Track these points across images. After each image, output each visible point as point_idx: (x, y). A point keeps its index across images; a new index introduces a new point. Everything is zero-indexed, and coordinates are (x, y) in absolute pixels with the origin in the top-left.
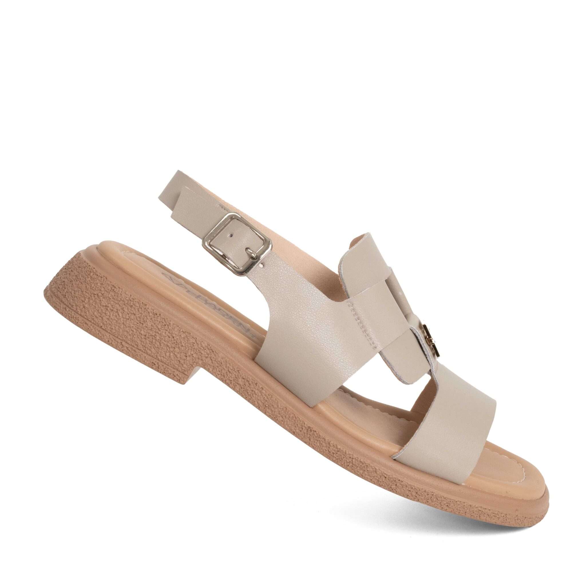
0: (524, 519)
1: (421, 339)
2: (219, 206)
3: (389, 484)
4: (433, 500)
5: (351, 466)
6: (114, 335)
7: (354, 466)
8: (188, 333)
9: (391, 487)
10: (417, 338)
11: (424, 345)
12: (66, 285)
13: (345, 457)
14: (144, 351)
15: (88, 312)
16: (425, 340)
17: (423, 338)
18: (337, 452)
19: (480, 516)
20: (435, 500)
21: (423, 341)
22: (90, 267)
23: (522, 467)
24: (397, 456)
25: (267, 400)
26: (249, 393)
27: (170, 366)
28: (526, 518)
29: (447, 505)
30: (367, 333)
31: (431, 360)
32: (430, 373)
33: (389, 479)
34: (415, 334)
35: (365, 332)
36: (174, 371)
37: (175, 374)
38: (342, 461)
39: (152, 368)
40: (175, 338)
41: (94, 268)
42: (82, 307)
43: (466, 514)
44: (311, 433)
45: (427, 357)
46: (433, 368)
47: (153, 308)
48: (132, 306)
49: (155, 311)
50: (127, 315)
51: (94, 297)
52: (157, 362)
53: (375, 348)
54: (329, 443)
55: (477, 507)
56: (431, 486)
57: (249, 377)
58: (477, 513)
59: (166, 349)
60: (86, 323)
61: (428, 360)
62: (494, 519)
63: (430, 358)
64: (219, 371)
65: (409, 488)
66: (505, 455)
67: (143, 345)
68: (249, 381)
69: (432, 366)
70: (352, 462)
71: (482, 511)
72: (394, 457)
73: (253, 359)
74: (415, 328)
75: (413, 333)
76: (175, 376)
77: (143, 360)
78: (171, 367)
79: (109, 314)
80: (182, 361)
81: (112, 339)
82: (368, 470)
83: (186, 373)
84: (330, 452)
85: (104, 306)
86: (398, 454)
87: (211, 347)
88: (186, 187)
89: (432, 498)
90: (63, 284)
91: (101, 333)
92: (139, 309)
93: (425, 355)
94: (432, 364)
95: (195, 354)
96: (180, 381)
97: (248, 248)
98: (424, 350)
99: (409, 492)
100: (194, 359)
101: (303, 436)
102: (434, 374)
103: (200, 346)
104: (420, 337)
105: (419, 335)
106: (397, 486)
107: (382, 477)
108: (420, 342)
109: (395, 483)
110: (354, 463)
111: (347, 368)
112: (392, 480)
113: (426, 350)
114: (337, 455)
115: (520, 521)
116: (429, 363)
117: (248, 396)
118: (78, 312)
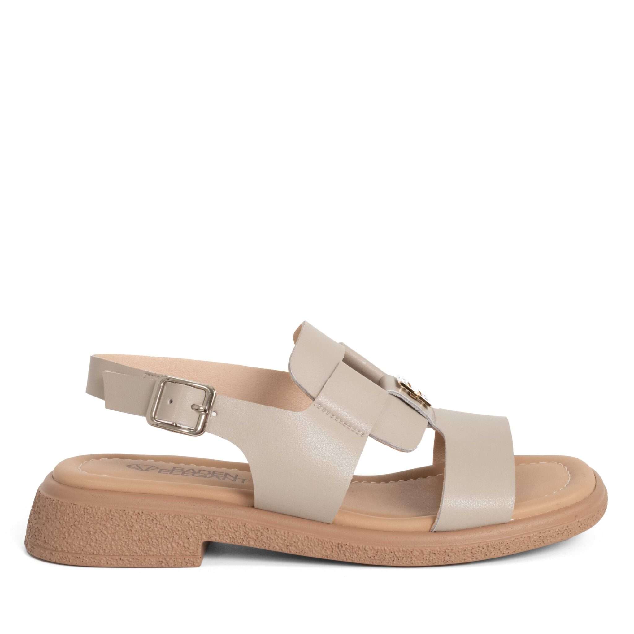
0: (588, 521)
1: (405, 398)
2: (145, 375)
3: (442, 558)
4: (491, 551)
5: (397, 560)
6: (109, 555)
7: (399, 559)
8: (178, 515)
9: (445, 560)
10: (400, 399)
11: (411, 403)
12: (40, 530)
13: (386, 554)
14: (146, 555)
15: (74, 546)
16: (409, 397)
17: (406, 396)
18: (376, 554)
19: (544, 542)
20: (492, 550)
21: (407, 398)
22: (55, 501)
23: (564, 466)
24: (436, 528)
25: (286, 538)
26: (265, 542)
27: (177, 555)
28: (588, 518)
29: (506, 548)
30: (348, 424)
31: (425, 412)
32: (430, 425)
33: (439, 554)
34: (397, 397)
35: (345, 425)
36: (183, 559)
37: (186, 561)
38: (385, 560)
39: (162, 567)
40: (168, 527)
41: (59, 500)
42: (66, 544)
43: (529, 547)
44: (343, 549)
45: (419, 411)
46: (430, 420)
47: (133, 510)
48: (112, 518)
49: (136, 512)
50: (111, 529)
51: (72, 528)
52: (163, 558)
53: (363, 434)
54: (365, 549)
55: (536, 535)
56: (481, 538)
57: (257, 526)
58: (539, 540)
59: (165, 542)
60: (78, 558)
61: (421, 415)
62: (558, 537)
63: (423, 412)
64: (227, 536)
65: (462, 552)
66: (542, 462)
67: (142, 550)
68: (259, 531)
69: (429, 418)
70: (396, 556)
71: (543, 536)
72: (433, 529)
73: (253, 507)
74: (394, 391)
75: (394, 396)
76: (187, 563)
77: (150, 563)
78: (179, 556)
79: (94, 537)
80: (186, 545)
81: (110, 559)
82: (415, 555)
83: (196, 554)
84: (370, 557)
85: (86, 532)
86: (435, 525)
87: (206, 517)
88: (105, 371)
89: (489, 549)
90: (37, 530)
91: (96, 560)
92: (120, 518)
93: (417, 411)
94: (427, 416)
95: (194, 532)
96: (194, 565)
97: (193, 405)
98: (414, 407)
99: (464, 555)
100: (197, 537)
101: (336, 555)
102: (434, 425)
103: (196, 522)
104: (403, 397)
105: (401, 396)
106: (450, 555)
107: (431, 555)
108: (406, 401)
109: (447, 554)
110: (398, 556)
111: (345, 469)
112: (442, 552)
113: (415, 405)
114: (378, 556)
115: (585, 524)
116: (424, 417)
117: (266, 545)
118: (65, 550)
